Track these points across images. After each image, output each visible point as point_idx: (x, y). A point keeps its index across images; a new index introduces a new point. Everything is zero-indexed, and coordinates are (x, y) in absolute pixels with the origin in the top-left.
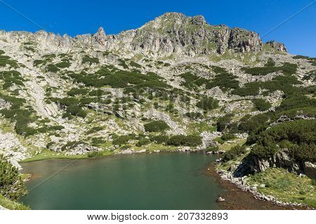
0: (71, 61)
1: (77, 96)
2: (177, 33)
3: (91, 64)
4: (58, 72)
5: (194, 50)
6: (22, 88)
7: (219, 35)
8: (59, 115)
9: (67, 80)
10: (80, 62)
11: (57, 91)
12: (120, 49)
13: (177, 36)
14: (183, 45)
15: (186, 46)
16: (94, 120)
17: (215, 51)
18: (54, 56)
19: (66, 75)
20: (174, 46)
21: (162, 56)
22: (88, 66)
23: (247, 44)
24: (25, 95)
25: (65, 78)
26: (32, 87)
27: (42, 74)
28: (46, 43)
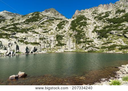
0: (109, 14)
1: (107, 29)
3: (120, 14)
4: (102, 20)
6: (85, 27)
8: (96, 37)
9: (106, 23)
10: (115, 13)
11: (99, 28)
16: (110, 39)
18: (103, 13)
19: (105, 21)
22: (118, 15)
24: (85, 30)
25: (105, 22)
26: (90, 27)
27: (96, 22)
28: (102, 9)
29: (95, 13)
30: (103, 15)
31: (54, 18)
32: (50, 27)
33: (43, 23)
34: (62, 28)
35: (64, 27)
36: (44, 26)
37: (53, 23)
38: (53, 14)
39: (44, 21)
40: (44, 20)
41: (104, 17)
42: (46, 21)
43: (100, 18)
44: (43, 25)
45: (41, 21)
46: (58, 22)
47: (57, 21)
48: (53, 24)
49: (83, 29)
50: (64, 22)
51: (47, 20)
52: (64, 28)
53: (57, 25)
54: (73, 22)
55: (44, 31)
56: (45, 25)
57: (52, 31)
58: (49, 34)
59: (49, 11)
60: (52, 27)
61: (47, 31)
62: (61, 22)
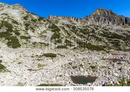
7: (122, 19)
9: (101, 36)
12: (93, 22)
13: (108, 18)
14: (110, 21)
15: (112, 22)
17: (122, 24)
19: (99, 34)
21: (105, 25)
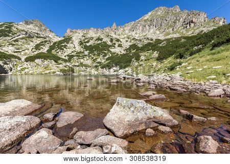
2: (155, 20)
3: (98, 41)
4: (82, 45)
5: (159, 30)
7: (178, 18)
17: (171, 29)
20: (149, 29)
21: (141, 35)
22: (96, 42)
23: (192, 22)
28: (92, 33)
29: (84, 37)
30: (86, 40)
31: (37, 34)
32: (26, 46)
33: (16, 41)
34: (40, 50)
35: (42, 48)
36: (17, 45)
37: (32, 41)
38: (37, 28)
39: (19, 37)
40: (20, 35)
41: (85, 42)
42: (22, 39)
43: (81, 43)
44: (17, 43)
45: (14, 37)
46: (38, 41)
47: (39, 39)
48: (31, 43)
49: (58, 53)
50: (46, 42)
51: (24, 36)
52: (42, 50)
53: (36, 44)
54: (55, 43)
55: (16, 50)
56: (20, 43)
57: (26, 51)
58: (21, 55)
59: (32, 23)
60: (29, 46)
61: (20, 50)
62: (42, 42)
